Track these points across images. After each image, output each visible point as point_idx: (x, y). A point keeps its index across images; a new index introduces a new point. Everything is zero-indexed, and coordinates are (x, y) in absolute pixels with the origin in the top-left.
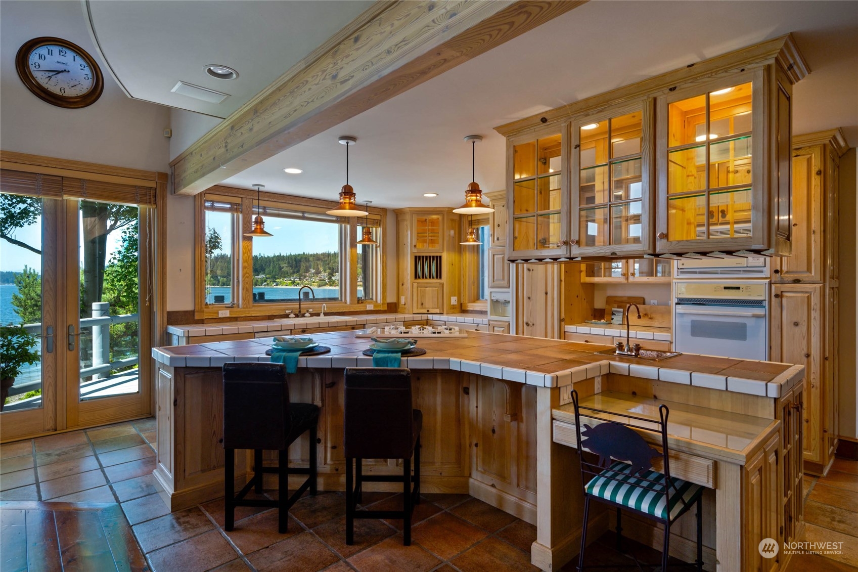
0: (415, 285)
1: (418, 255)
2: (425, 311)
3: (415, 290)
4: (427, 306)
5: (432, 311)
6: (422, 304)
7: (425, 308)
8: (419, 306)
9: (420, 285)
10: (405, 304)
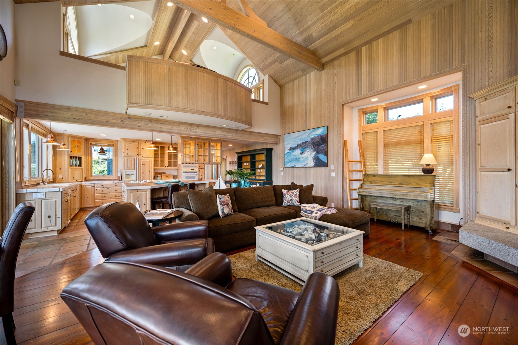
0: (70, 169)
1: (71, 156)
2: (75, 181)
3: (70, 172)
4: (75, 179)
5: (78, 181)
6: (73, 178)
7: (75, 180)
8: (72, 178)
9: (72, 169)
10: (63, 178)
